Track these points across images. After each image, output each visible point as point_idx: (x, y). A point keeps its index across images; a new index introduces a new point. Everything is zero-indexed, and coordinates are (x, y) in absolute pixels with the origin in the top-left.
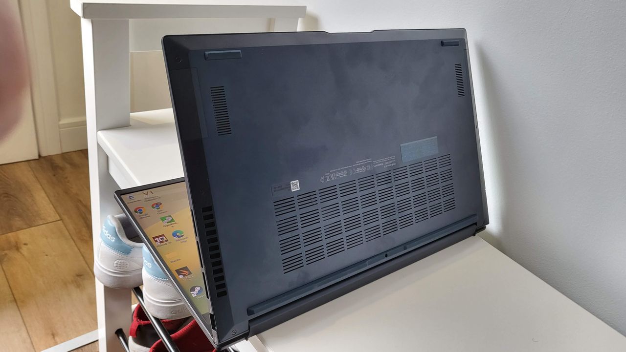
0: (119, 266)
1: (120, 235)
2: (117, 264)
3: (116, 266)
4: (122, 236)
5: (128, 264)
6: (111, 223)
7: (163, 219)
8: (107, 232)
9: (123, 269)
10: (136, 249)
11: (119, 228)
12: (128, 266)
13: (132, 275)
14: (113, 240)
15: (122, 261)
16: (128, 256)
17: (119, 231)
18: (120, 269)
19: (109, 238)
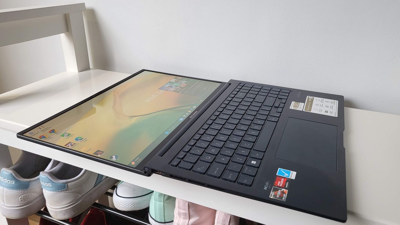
0: (23, 199)
1: (17, 177)
2: (21, 199)
3: (21, 201)
4: (19, 178)
5: (29, 195)
6: (7, 172)
7: (63, 136)
8: (6, 180)
9: (26, 201)
10: (33, 183)
11: (15, 173)
12: (30, 197)
13: (34, 202)
14: (13, 182)
15: (25, 195)
16: (28, 189)
17: (16, 175)
18: (24, 201)
19: (10, 183)
